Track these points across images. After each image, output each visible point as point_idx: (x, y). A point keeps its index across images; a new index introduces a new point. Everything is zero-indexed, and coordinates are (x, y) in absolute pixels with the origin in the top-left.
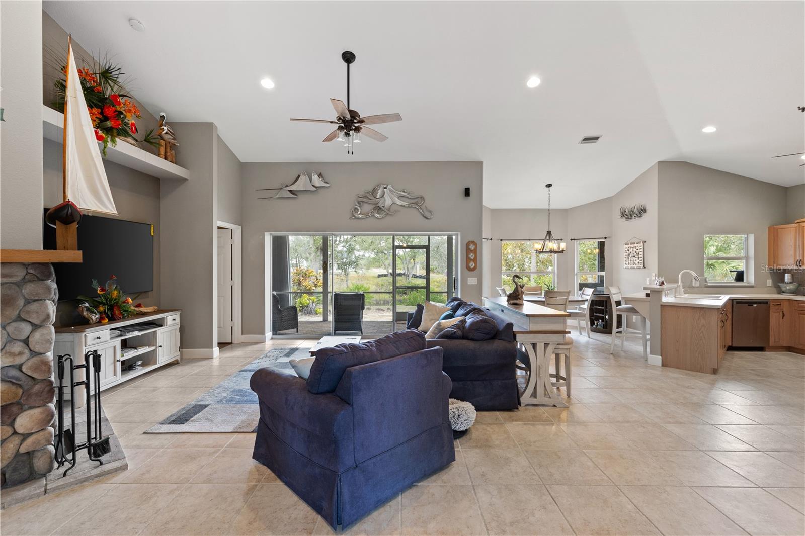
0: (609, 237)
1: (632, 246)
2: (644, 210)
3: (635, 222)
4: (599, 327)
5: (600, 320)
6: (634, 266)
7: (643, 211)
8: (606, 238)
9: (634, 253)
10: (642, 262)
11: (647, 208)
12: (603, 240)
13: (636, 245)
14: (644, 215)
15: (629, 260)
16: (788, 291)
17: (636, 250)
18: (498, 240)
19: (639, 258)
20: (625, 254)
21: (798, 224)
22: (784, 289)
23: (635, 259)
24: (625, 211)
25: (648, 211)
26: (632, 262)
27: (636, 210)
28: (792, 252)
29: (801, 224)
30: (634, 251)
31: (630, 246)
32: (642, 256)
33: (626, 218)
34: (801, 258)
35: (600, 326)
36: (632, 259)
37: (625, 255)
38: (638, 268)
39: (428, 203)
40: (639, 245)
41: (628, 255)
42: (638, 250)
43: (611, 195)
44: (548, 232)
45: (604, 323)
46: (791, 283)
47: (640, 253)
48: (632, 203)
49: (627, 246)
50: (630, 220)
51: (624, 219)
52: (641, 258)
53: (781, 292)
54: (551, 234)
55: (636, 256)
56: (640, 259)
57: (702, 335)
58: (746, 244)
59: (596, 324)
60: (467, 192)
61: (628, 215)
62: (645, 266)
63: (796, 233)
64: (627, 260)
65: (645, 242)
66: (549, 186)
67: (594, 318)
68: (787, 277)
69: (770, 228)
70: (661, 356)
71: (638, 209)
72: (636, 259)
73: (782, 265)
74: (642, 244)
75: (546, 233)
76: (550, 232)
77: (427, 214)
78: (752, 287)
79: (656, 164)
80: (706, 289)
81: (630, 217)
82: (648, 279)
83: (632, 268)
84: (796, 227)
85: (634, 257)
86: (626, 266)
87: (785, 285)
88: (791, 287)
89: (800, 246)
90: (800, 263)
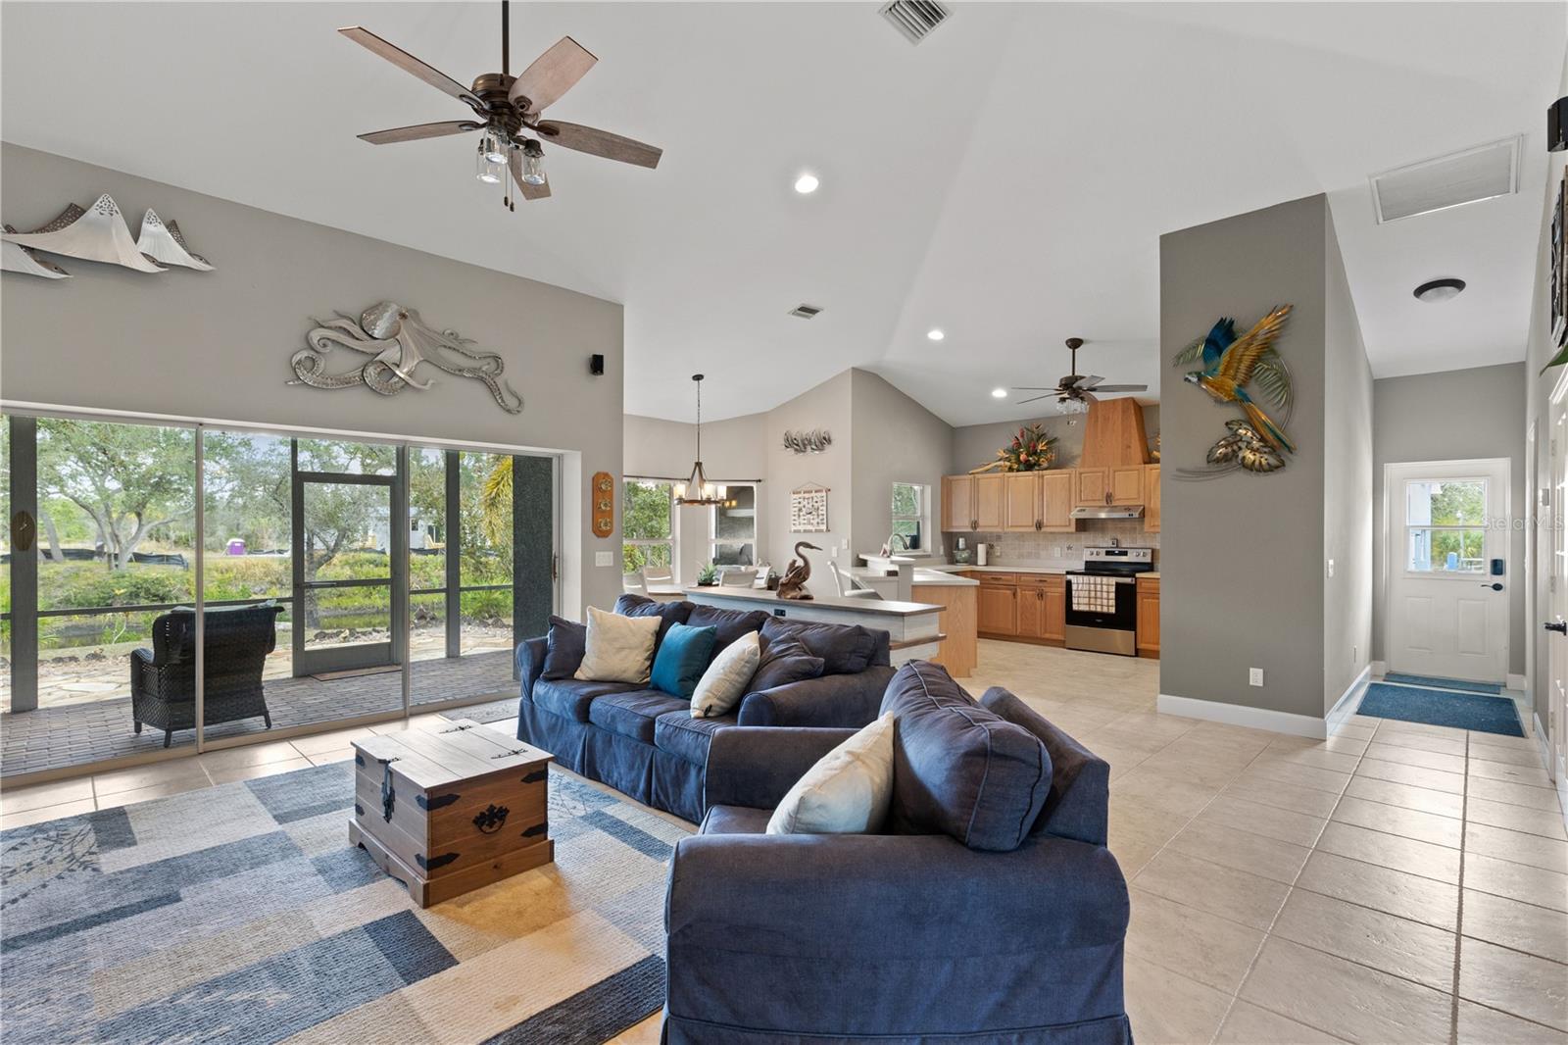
0: (764, 481)
1: (807, 495)
2: (828, 440)
3: (811, 456)
6: (810, 528)
7: (824, 442)
8: (757, 480)
9: (810, 507)
10: (824, 521)
11: (832, 438)
12: (751, 484)
13: (813, 494)
14: (830, 448)
15: (801, 518)
16: (962, 561)
17: (813, 503)
19: (818, 515)
20: (792, 508)
21: (972, 475)
22: (958, 558)
23: (811, 517)
24: (794, 439)
25: (833, 442)
26: (805, 522)
27: (813, 439)
28: (966, 512)
29: (976, 475)
30: (810, 505)
31: (802, 495)
32: (824, 512)
33: (796, 450)
34: (976, 519)
36: (806, 517)
37: (793, 510)
38: (817, 531)
39: (511, 376)
40: (819, 494)
41: (799, 511)
42: (817, 502)
43: (767, 410)
44: (696, 464)
46: (964, 550)
47: (821, 508)
48: (806, 427)
49: (796, 496)
50: (802, 454)
51: (791, 451)
52: (823, 515)
53: (953, 561)
54: (701, 468)
55: (814, 513)
56: (821, 517)
57: (958, 624)
58: (921, 498)
60: (597, 365)
61: (799, 445)
62: (830, 529)
63: (971, 486)
64: (797, 519)
65: (830, 490)
66: (698, 378)
68: (962, 542)
69: (942, 479)
71: (818, 438)
72: (814, 517)
73: (956, 527)
74: (825, 494)
75: (694, 465)
76: (700, 464)
77: (512, 403)
78: (929, 556)
79: (847, 371)
81: (802, 449)
82: (834, 549)
83: (805, 531)
84: (970, 479)
85: (810, 513)
86: (793, 528)
87: (960, 553)
88: (965, 555)
89: (975, 502)
90: (975, 525)
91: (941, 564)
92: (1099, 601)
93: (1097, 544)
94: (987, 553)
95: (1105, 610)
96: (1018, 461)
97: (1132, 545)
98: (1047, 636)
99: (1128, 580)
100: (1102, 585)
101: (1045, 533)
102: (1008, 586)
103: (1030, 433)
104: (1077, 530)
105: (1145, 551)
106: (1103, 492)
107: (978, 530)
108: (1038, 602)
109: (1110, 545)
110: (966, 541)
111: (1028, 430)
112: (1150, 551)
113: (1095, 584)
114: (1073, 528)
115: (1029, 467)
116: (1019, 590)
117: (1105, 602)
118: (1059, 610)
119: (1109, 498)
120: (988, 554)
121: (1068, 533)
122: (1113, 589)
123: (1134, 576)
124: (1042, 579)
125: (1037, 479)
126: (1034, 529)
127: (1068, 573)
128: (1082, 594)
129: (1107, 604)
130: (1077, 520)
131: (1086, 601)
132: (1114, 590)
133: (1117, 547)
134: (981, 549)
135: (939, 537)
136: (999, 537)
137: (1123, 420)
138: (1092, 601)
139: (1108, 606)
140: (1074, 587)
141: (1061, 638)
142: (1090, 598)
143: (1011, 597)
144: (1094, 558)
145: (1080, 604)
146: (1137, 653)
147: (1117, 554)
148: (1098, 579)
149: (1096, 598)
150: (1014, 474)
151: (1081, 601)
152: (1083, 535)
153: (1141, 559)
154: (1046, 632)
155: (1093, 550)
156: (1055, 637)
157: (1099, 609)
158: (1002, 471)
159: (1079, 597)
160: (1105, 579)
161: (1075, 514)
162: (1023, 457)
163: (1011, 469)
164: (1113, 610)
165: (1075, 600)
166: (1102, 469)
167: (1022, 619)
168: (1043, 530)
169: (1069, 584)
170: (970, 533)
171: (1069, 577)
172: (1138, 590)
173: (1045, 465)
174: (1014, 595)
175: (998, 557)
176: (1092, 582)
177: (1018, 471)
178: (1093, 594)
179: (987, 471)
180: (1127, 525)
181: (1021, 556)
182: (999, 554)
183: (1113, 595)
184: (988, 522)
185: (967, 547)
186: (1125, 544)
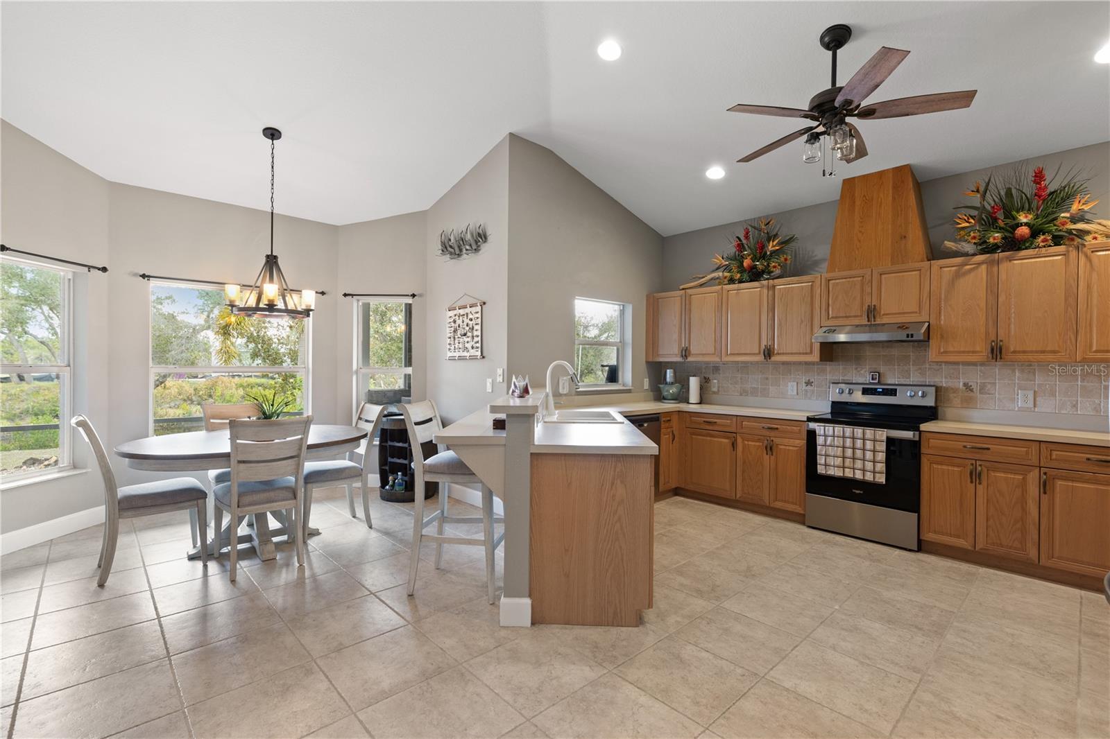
0: (421, 295)
1: (462, 312)
2: (484, 237)
3: (467, 263)
4: (397, 488)
5: (399, 473)
6: (465, 354)
7: (481, 237)
8: (414, 296)
9: (465, 326)
10: (479, 345)
11: (489, 233)
12: (409, 300)
13: (468, 310)
14: (485, 248)
15: (456, 341)
16: (670, 397)
17: (468, 321)
18: (135, 275)
19: (473, 337)
20: (448, 329)
21: (683, 291)
22: (665, 394)
23: (466, 339)
24: (450, 240)
25: (490, 239)
26: (461, 346)
27: (469, 237)
28: (676, 336)
29: (687, 291)
30: (465, 323)
31: (457, 312)
32: (479, 333)
33: (451, 254)
34: (687, 346)
35: (400, 485)
36: (461, 340)
37: (448, 332)
38: (473, 358)
40: (474, 310)
41: (454, 331)
42: (471, 320)
44: (268, 256)
45: (406, 478)
46: (672, 383)
47: (476, 328)
49: (452, 313)
50: (458, 258)
51: (447, 257)
52: (478, 336)
53: (660, 398)
54: (276, 263)
55: (469, 334)
56: (476, 339)
58: (621, 320)
59: (391, 483)
61: (455, 247)
62: (484, 355)
63: (681, 304)
64: (452, 343)
65: (484, 303)
66: (272, 134)
67: (387, 468)
68: (669, 374)
69: (647, 296)
70: (530, 596)
71: (472, 236)
72: (469, 339)
73: (663, 355)
74: (479, 308)
75: (265, 259)
76: (276, 257)
78: (629, 391)
80: (576, 397)
81: (457, 252)
82: (489, 382)
83: (461, 358)
84: (681, 296)
85: (465, 335)
86: (450, 354)
87: (667, 388)
88: (673, 390)
89: (686, 326)
90: (685, 353)
91: (646, 400)
92: (859, 464)
93: (848, 378)
94: (701, 388)
95: (869, 477)
96: (741, 269)
97: (903, 381)
98: (778, 505)
99: (908, 435)
100: (864, 439)
101: (776, 363)
102: (725, 433)
103: (756, 232)
104: (821, 360)
105: (925, 389)
106: (862, 304)
107: (690, 359)
108: (766, 457)
109: (868, 379)
110: (675, 373)
111: (755, 228)
112: (934, 388)
113: (853, 438)
114: (816, 357)
115: (755, 275)
116: (739, 440)
117: (869, 466)
118: (797, 471)
119: (872, 312)
120: (703, 389)
121: (806, 363)
122: (882, 447)
123: (917, 429)
124: (773, 425)
125: (765, 291)
126: (761, 358)
127: (810, 419)
128: (831, 451)
129: (873, 469)
130: (822, 344)
131: (839, 461)
132: (884, 448)
133: (879, 383)
134: (694, 382)
135: (643, 367)
136: (716, 369)
137: (894, 198)
138: (848, 462)
139: (874, 472)
140: (820, 440)
141: (799, 510)
142: (844, 458)
143: (729, 447)
144: (845, 398)
145: (829, 465)
146: (921, 547)
147: (879, 394)
148: (859, 431)
149: (854, 458)
150: (736, 286)
151: (831, 461)
152: (829, 367)
153: (918, 402)
154: (776, 500)
155: (843, 386)
156: (790, 507)
157: (859, 475)
158: (720, 284)
159: (826, 455)
160: (869, 432)
161: (820, 335)
162: (746, 263)
163: (732, 281)
164: (881, 479)
165: (821, 460)
166: (860, 272)
167: (743, 480)
168: (773, 359)
169: (812, 435)
170: (680, 362)
171: (812, 425)
172: (923, 450)
173: (777, 272)
174: (734, 445)
175: (714, 393)
176: (847, 434)
177: (741, 282)
178: (849, 452)
179: (701, 285)
180: (895, 352)
181: (744, 392)
182: (715, 389)
183: (881, 456)
184: (702, 348)
185: (677, 379)
186: (891, 380)
